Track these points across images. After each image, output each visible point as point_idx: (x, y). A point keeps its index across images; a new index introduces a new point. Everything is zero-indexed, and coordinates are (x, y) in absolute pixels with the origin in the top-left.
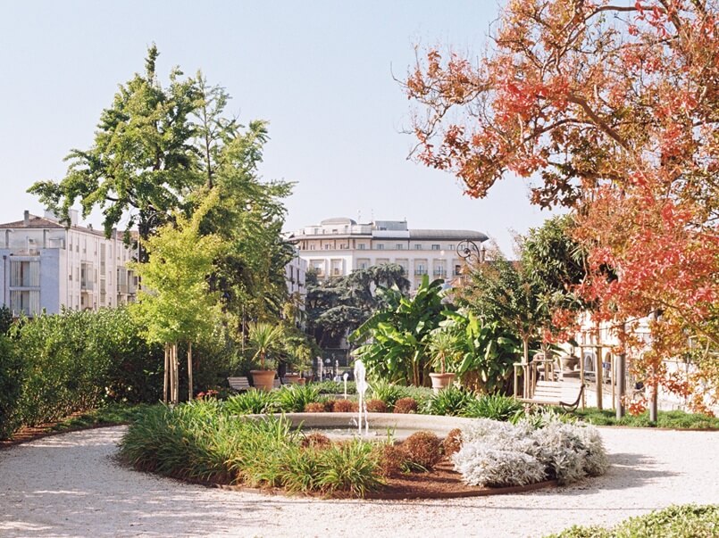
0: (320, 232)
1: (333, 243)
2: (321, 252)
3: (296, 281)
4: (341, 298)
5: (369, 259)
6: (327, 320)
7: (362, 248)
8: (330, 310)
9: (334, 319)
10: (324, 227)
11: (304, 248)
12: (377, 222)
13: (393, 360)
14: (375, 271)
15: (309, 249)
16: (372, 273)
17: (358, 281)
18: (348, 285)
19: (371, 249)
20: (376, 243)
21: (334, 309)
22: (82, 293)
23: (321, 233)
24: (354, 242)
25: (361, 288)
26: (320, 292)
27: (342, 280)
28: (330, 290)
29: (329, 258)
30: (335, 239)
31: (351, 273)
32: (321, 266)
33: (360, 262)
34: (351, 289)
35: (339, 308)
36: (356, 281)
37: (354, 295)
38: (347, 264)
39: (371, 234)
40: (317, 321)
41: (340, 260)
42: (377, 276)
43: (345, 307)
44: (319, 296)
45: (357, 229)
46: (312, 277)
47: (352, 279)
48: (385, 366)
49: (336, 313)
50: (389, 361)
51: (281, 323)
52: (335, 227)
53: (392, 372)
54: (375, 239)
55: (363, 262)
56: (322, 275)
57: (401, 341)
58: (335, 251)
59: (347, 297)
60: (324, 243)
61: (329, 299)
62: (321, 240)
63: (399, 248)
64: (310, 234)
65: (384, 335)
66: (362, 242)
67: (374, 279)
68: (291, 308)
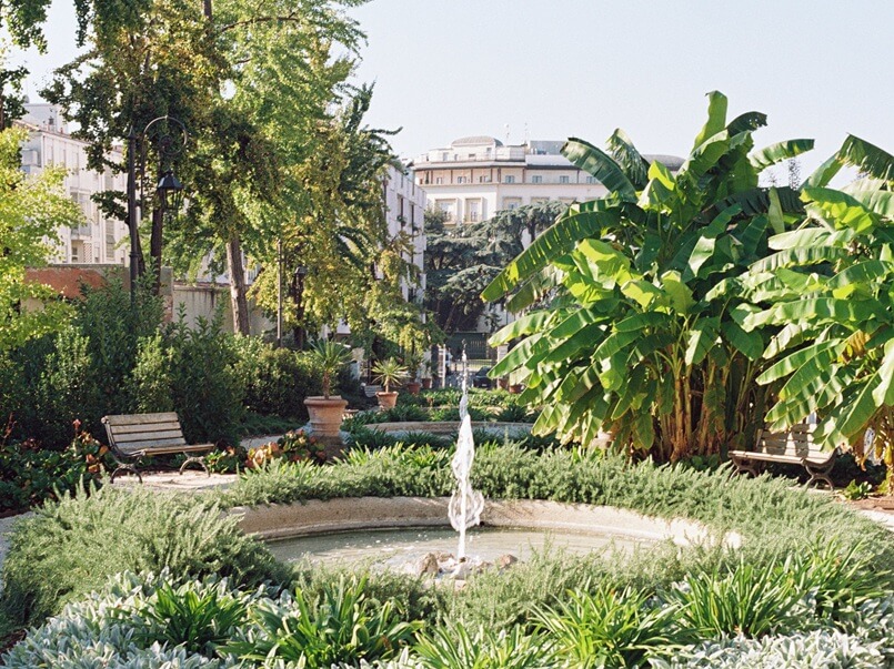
0: (450, 158)
1: (468, 175)
2: (451, 187)
3: (408, 222)
4: (480, 253)
5: (520, 198)
6: (457, 287)
7: (510, 181)
8: (463, 272)
9: (468, 287)
10: (457, 150)
11: (427, 182)
12: (532, 142)
13: (618, 360)
14: (530, 213)
15: (435, 184)
16: (525, 216)
17: (505, 228)
18: (489, 235)
19: (524, 182)
20: (531, 174)
21: (469, 270)
22: (73, 241)
23: (453, 159)
24: (499, 172)
25: (509, 239)
26: (448, 244)
27: (480, 226)
28: (462, 240)
29: (462, 196)
30: (472, 168)
31: (495, 215)
32: (452, 209)
33: (508, 201)
34: (493, 240)
35: (476, 268)
36: (500, 228)
37: (498, 249)
38: (489, 204)
39: (524, 161)
40: (443, 289)
41: (479, 199)
42: (533, 220)
43: (484, 267)
44: (446, 250)
45: (504, 153)
46: (436, 223)
47: (496, 226)
48: (593, 378)
49: (472, 277)
50: (606, 364)
51: (374, 285)
52: (472, 150)
53: (614, 397)
54: (530, 167)
55: (512, 202)
56: (452, 222)
57: (645, 299)
58: (472, 186)
59: (487, 251)
60: (457, 174)
61: (461, 255)
62: (452, 169)
63: (564, 180)
64: (435, 160)
65: (588, 279)
66: (511, 172)
67: (528, 226)
68: (393, 259)
